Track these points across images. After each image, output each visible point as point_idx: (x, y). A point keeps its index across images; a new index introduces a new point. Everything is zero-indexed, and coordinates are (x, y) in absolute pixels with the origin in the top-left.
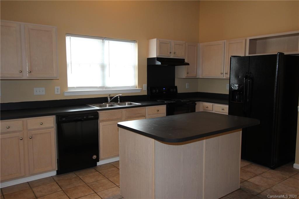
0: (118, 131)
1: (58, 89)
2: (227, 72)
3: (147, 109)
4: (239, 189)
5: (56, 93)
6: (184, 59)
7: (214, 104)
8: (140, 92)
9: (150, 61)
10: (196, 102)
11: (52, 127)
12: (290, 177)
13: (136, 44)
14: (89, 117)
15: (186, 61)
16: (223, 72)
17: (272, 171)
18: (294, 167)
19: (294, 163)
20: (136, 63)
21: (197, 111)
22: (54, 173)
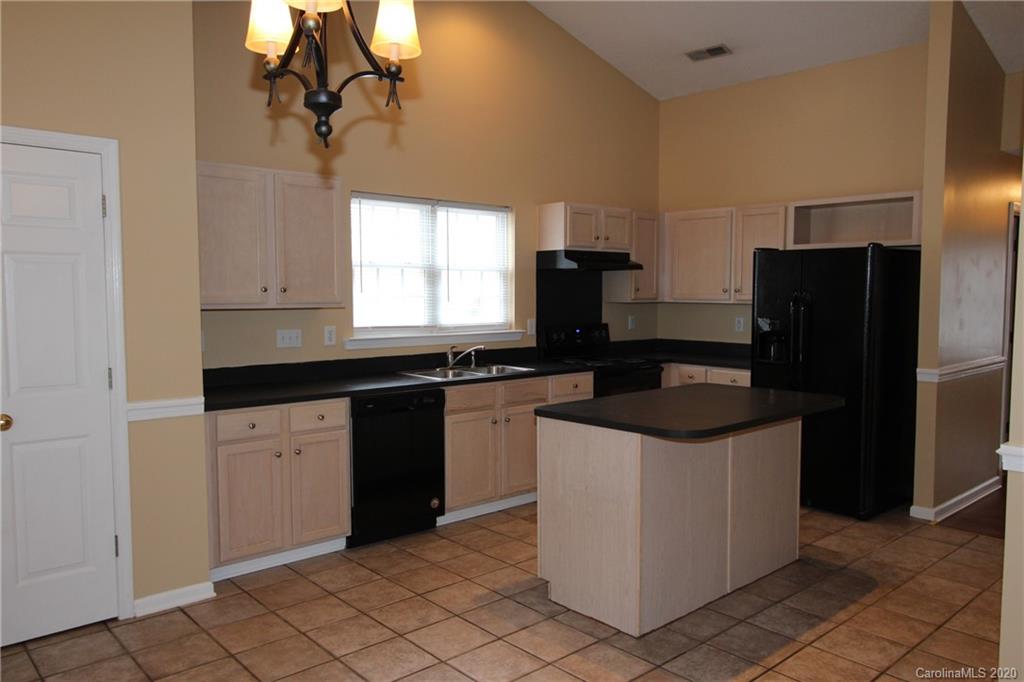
0: (536, 424)
1: (330, 333)
2: (738, 287)
3: (550, 383)
4: (797, 561)
5: (327, 342)
6: (628, 254)
7: (708, 368)
8: (519, 338)
9: (545, 260)
10: (663, 365)
11: (342, 427)
12: (907, 534)
13: (510, 215)
14: (425, 401)
15: (633, 258)
16: (727, 287)
17: (864, 525)
18: (911, 514)
19: (911, 504)
20: (511, 264)
21: (663, 385)
22: (340, 544)
